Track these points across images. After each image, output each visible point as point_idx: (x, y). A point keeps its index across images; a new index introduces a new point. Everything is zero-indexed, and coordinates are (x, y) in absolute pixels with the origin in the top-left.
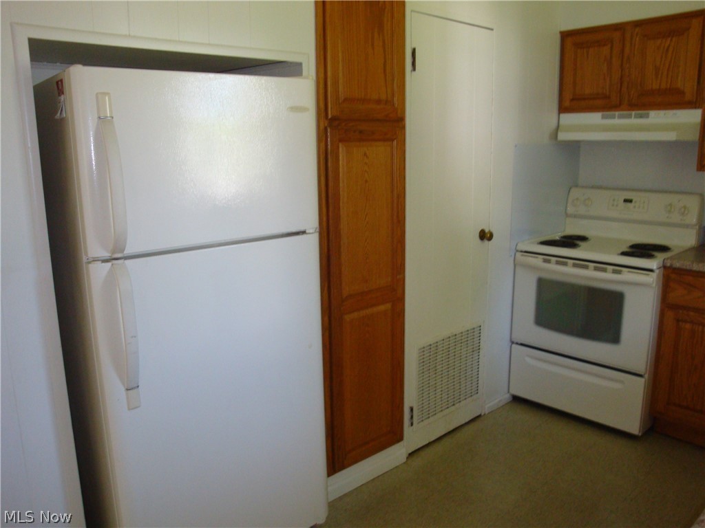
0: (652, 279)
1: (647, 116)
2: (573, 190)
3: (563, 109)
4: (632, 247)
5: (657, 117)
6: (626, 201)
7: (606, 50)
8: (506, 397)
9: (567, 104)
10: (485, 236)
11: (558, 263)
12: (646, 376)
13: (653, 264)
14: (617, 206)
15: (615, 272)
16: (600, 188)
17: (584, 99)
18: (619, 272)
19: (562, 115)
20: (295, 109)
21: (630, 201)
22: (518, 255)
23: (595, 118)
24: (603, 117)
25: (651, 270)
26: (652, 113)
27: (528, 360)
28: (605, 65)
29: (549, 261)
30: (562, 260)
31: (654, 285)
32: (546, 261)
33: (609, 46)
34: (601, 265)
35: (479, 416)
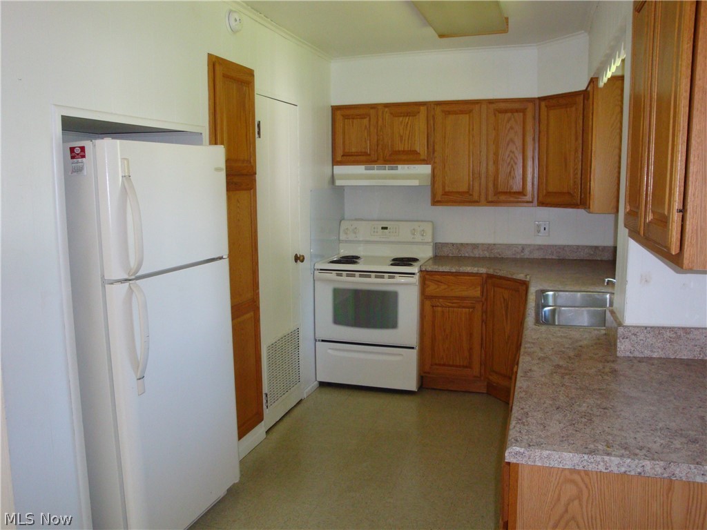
0: (415, 279)
1: (396, 168)
2: (342, 222)
3: (335, 162)
4: (394, 260)
5: (403, 169)
6: (383, 228)
7: (366, 121)
8: (316, 384)
9: (339, 158)
10: (298, 259)
11: (348, 275)
12: (417, 348)
13: (414, 269)
14: (377, 232)
15: (390, 277)
16: (362, 220)
17: (352, 155)
18: (393, 277)
19: (335, 167)
20: (218, 169)
21: (386, 228)
22: (316, 272)
23: (360, 169)
24: (366, 169)
25: (414, 274)
26: (400, 166)
27: (330, 351)
28: (366, 131)
29: (341, 275)
30: (351, 273)
31: (417, 284)
32: (338, 275)
33: (368, 119)
34: (379, 274)
35: (301, 400)
